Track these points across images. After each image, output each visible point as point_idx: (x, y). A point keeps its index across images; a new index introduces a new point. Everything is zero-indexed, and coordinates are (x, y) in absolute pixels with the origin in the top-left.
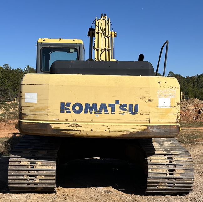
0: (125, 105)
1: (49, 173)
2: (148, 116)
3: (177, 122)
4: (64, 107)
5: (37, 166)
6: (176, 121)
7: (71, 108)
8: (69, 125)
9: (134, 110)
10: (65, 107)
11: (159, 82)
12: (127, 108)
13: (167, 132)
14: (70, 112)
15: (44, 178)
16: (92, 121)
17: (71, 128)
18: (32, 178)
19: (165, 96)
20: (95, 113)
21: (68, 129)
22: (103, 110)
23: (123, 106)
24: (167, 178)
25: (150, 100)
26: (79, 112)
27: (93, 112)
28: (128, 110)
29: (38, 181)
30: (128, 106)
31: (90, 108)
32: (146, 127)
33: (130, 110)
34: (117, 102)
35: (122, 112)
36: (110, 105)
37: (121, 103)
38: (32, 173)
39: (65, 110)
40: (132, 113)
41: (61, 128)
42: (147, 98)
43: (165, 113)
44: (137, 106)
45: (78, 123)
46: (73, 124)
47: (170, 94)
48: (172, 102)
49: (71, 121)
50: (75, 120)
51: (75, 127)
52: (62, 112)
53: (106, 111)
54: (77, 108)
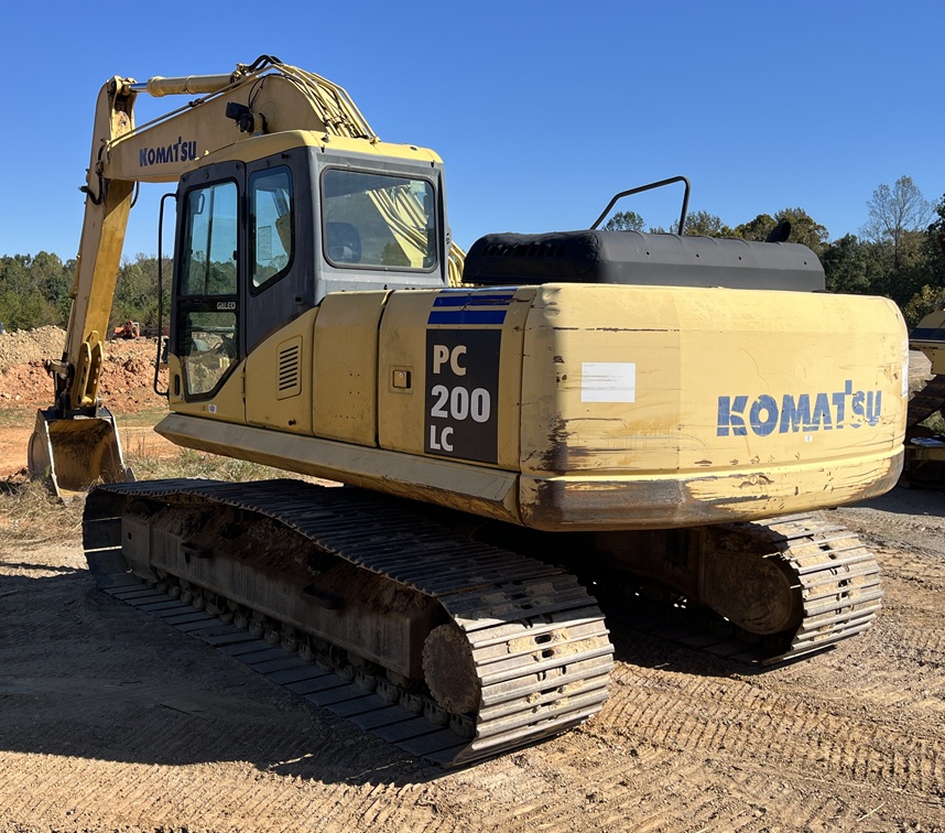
0: (861, 394)
2: (891, 428)
4: (728, 414)
7: (745, 416)
8: (741, 481)
9: (874, 409)
10: (732, 413)
12: (865, 405)
14: (743, 432)
16: (798, 460)
17: (747, 492)
20: (805, 429)
21: (739, 496)
22: (822, 417)
23: (858, 400)
25: (896, 376)
27: (801, 425)
28: (865, 411)
30: (865, 398)
31: (794, 412)
32: (889, 464)
33: (869, 411)
34: (849, 387)
35: (857, 418)
36: (835, 398)
37: (854, 389)
39: (731, 427)
40: (872, 421)
41: (720, 495)
42: (892, 370)
44: (878, 398)
45: (765, 471)
46: (753, 475)
49: (747, 467)
50: (756, 462)
51: (757, 487)
52: (722, 432)
53: (828, 420)
54: (764, 415)
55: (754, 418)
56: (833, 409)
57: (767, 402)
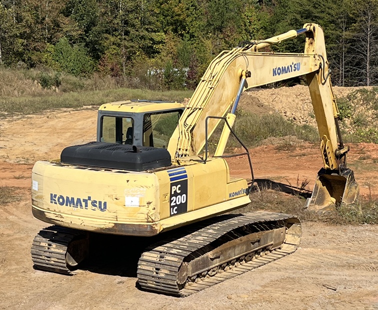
0: (96, 202)
1: (60, 257)
2: (115, 214)
3: (148, 222)
4: (53, 197)
5: (52, 249)
6: (146, 221)
7: (56, 199)
8: (56, 215)
9: (103, 207)
11: (128, 181)
12: (98, 205)
13: (136, 231)
14: (56, 203)
15: (57, 260)
16: (72, 214)
17: (57, 218)
18: (48, 259)
19: (133, 195)
22: (79, 204)
23: (94, 202)
24: (153, 277)
25: (117, 199)
26: (62, 204)
27: (72, 205)
28: (98, 206)
29: (53, 262)
30: (98, 202)
31: (69, 202)
32: (113, 225)
33: (100, 207)
34: (89, 198)
35: (94, 208)
36: (84, 200)
37: (92, 199)
38: (47, 254)
40: (102, 210)
42: (114, 197)
43: (133, 212)
44: (105, 203)
45: (62, 214)
46: (59, 215)
47: (139, 193)
48: (140, 201)
49: (57, 212)
50: (59, 212)
51: (60, 218)
52: (52, 202)
53: (81, 206)
54: (61, 200)
55: (59, 201)
56: (83, 204)
57: (62, 197)
